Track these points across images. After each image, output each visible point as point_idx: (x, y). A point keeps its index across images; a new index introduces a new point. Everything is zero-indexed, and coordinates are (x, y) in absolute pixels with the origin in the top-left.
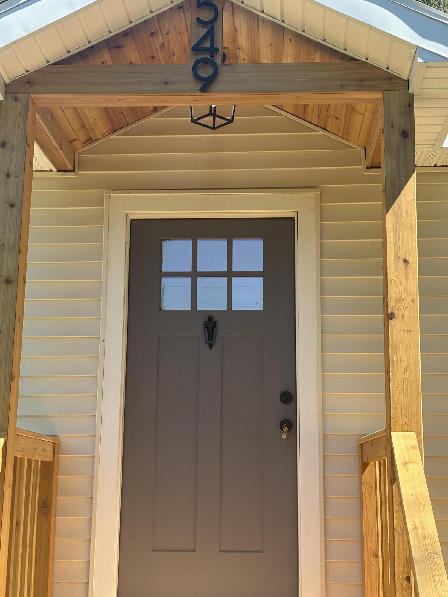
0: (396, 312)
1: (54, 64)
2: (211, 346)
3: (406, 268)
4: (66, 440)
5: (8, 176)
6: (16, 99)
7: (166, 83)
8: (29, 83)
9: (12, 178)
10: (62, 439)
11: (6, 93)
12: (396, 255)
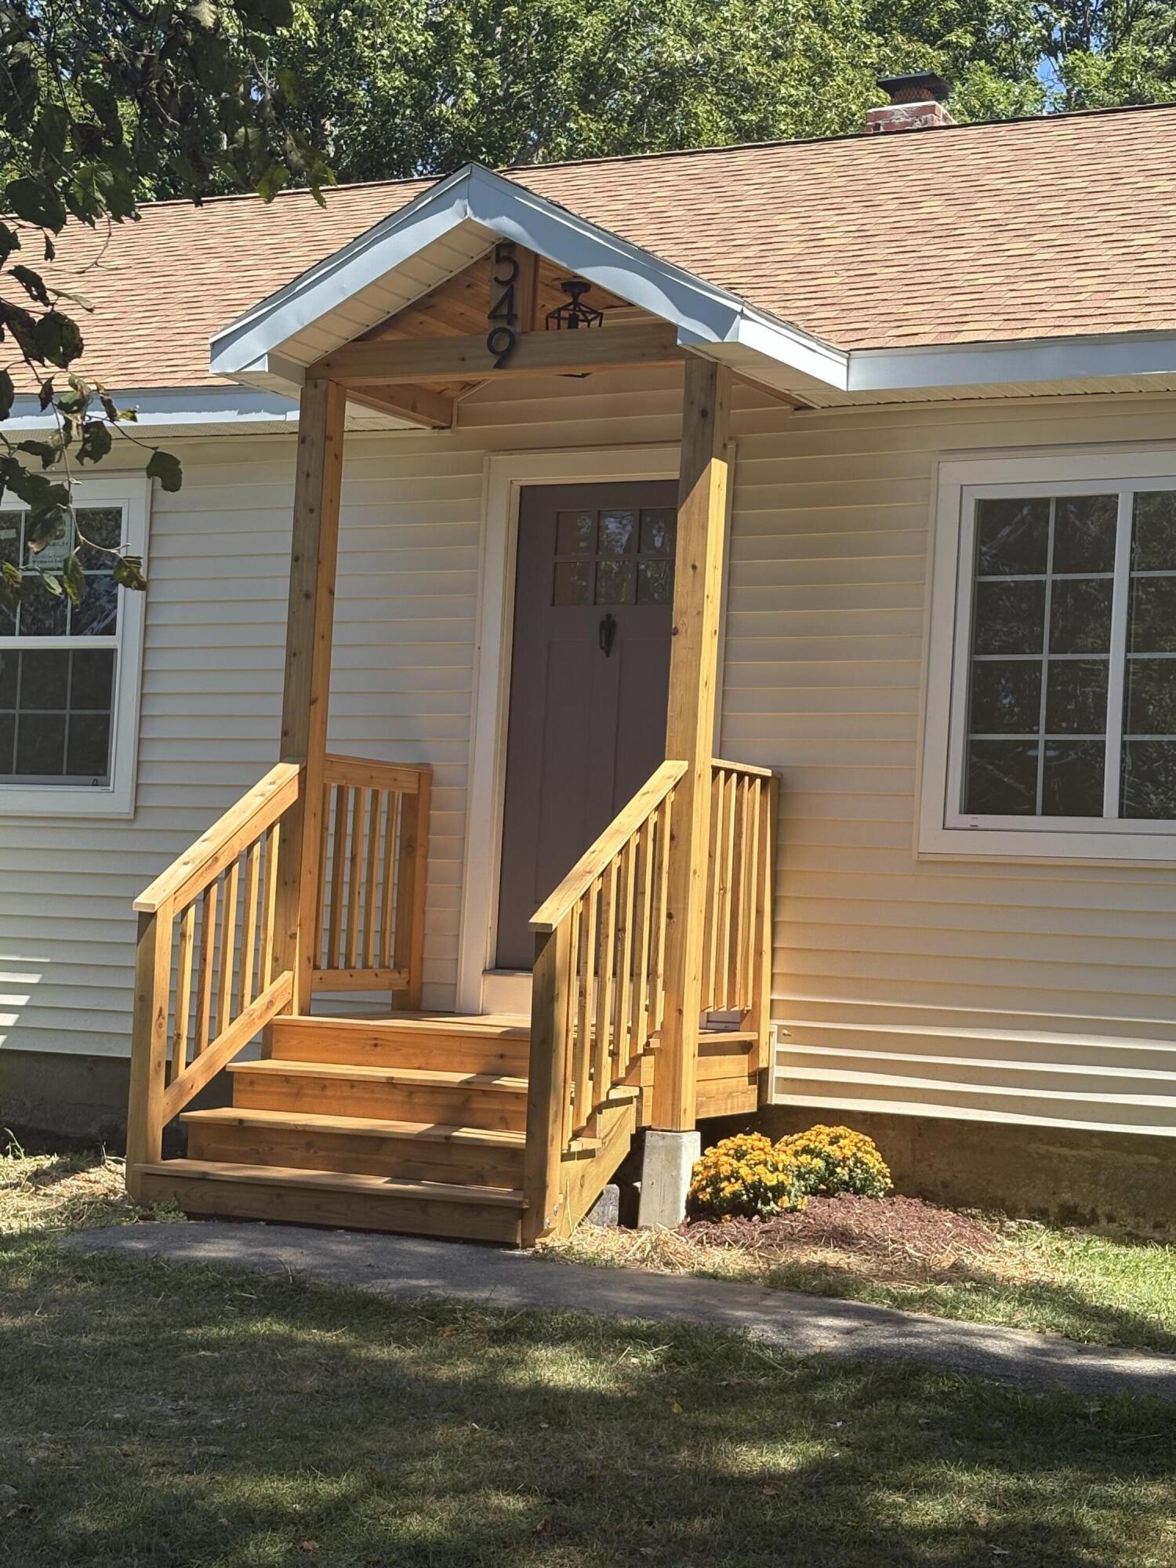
0: (680, 627)
1: (353, 341)
2: (608, 653)
3: (694, 575)
4: (440, 769)
5: (308, 476)
6: (316, 386)
7: (463, 359)
8: (328, 365)
9: (311, 478)
10: (435, 768)
11: (306, 379)
12: (685, 560)
